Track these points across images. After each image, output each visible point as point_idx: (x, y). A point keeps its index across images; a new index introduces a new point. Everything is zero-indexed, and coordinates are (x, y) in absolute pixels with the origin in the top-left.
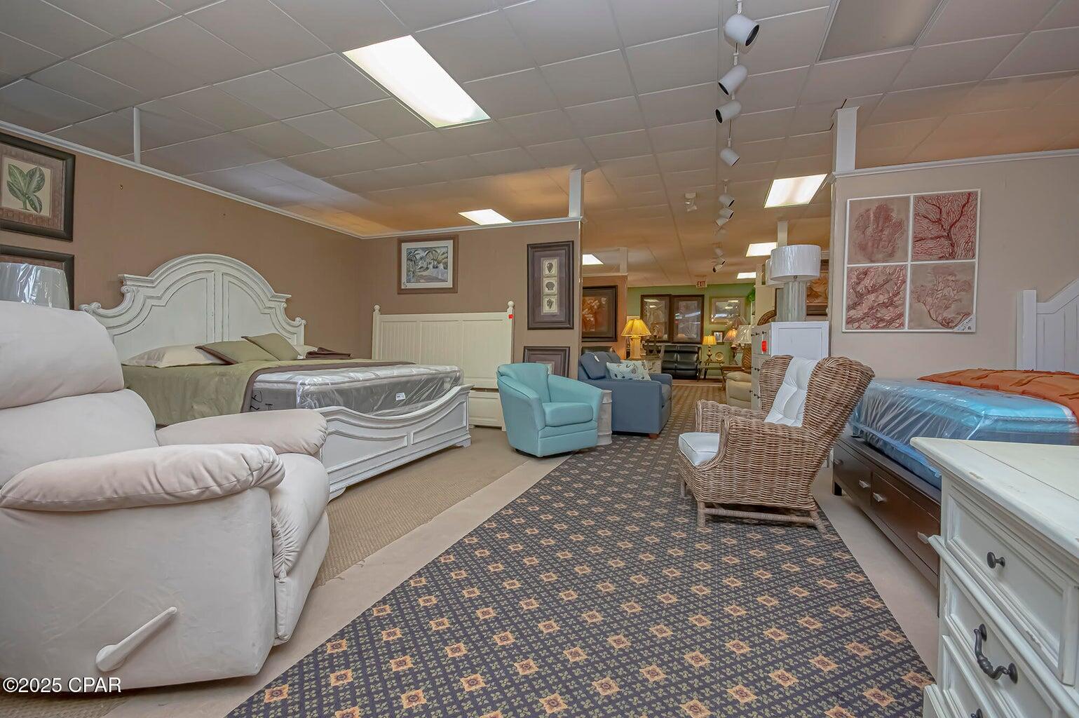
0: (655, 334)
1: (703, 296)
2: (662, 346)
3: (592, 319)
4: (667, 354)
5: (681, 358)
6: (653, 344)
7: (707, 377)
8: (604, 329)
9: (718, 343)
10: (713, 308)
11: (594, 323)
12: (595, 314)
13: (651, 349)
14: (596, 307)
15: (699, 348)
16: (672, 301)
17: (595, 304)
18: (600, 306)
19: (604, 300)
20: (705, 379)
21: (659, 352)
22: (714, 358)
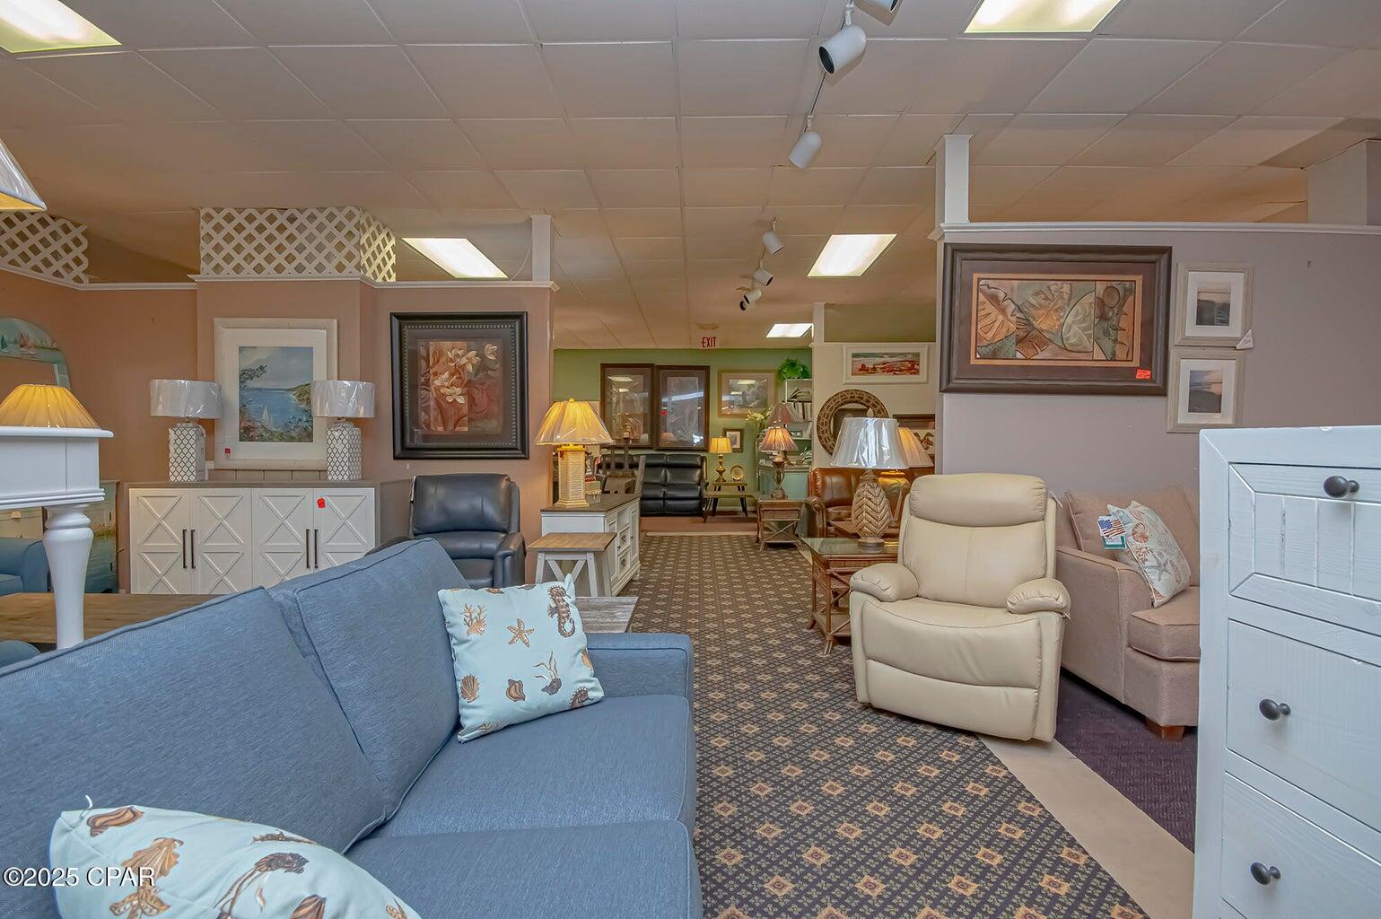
0: (626, 435)
1: (707, 369)
2: (642, 457)
3: (461, 400)
4: (651, 471)
5: (672, 477)
6: (623, 452)
7: (718, 508)
8: (493, 425)
9: (735, 450)
10: (724, 386)
11: (465, 410)
12: (469, 386)
13: (618, 460)
14: (470, 368)
15: (703, 459)
16: (656, 376)
17: (469, 360)
18: (483, 366)
19: (491, 349)
20: (714, 513)
21: (634, 466)
22: (728, 476)
